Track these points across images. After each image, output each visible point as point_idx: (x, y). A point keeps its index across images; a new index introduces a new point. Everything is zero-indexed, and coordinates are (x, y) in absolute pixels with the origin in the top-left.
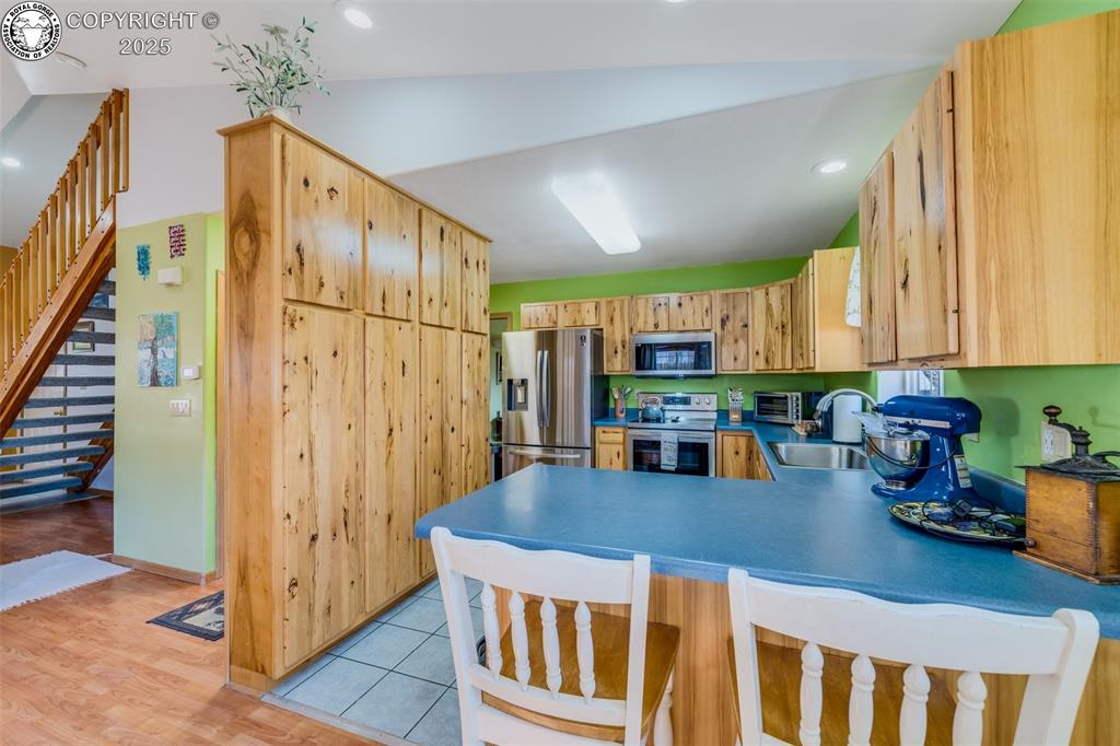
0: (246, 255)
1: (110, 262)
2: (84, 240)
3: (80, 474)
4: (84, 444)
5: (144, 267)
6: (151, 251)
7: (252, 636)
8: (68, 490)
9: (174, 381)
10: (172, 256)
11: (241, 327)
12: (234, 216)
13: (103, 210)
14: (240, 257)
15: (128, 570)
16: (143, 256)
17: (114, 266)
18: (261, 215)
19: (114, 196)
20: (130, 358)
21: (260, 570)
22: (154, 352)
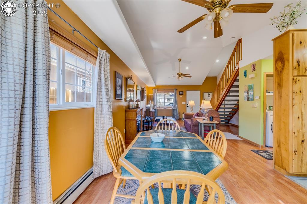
0: (280, 67)
1: (238, 75)
2: (233, 72)
3: (228, 119)
4: (228, 113)
5: (245, 75)
6: (247, 72)
7: (282, 160)
8: (225, 122)
9: (252, 100)
10: (252, 71)
11: (278, 85)
12: (276, 58)
13: (237, 65)
14: (278, 68)
15: (241, 139)
16: (245, 72)
17: (239, 76)
18: (285, 56)
19: (239, 62)
20: (242, 95)
21: (284, 144)
22: (248, 93)
